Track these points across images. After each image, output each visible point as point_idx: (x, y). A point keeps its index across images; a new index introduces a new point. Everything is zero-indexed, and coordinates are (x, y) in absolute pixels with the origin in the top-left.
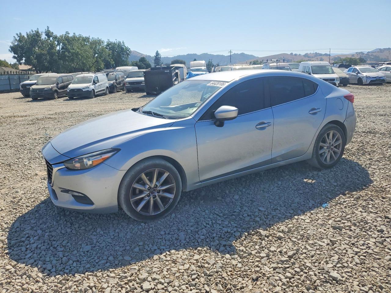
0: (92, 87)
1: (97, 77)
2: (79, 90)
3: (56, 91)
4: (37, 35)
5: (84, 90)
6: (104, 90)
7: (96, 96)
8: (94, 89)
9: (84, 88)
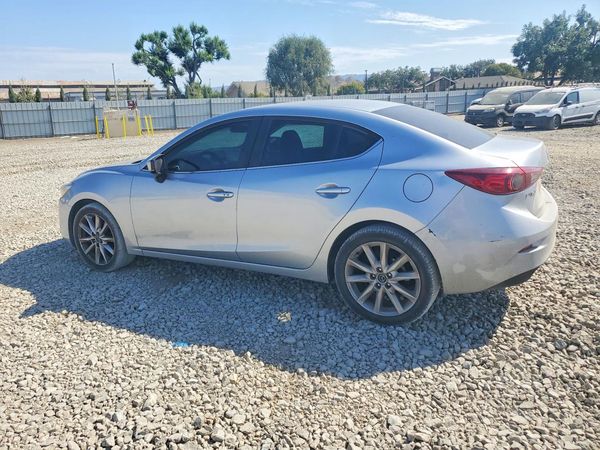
0: (559, 111)
1: (578, 93)
2: (529, 115)
3: (502, 115)
4: (559, 23)
5: (537, 115)
6: (590, 116)
7: (562, 127)
8: (560, 114)
9: (538, 113)
